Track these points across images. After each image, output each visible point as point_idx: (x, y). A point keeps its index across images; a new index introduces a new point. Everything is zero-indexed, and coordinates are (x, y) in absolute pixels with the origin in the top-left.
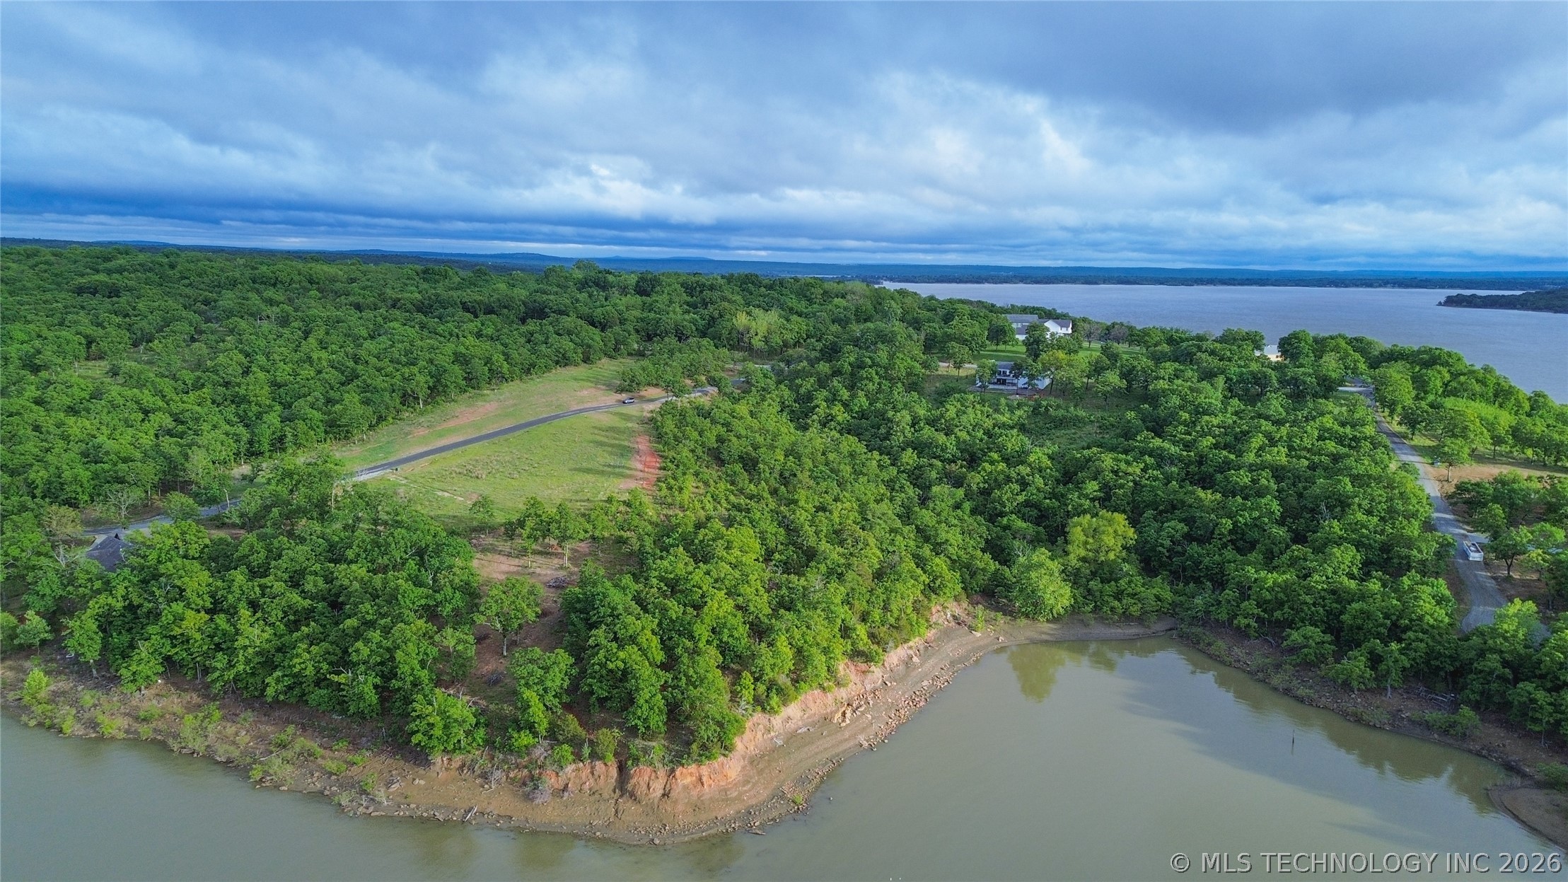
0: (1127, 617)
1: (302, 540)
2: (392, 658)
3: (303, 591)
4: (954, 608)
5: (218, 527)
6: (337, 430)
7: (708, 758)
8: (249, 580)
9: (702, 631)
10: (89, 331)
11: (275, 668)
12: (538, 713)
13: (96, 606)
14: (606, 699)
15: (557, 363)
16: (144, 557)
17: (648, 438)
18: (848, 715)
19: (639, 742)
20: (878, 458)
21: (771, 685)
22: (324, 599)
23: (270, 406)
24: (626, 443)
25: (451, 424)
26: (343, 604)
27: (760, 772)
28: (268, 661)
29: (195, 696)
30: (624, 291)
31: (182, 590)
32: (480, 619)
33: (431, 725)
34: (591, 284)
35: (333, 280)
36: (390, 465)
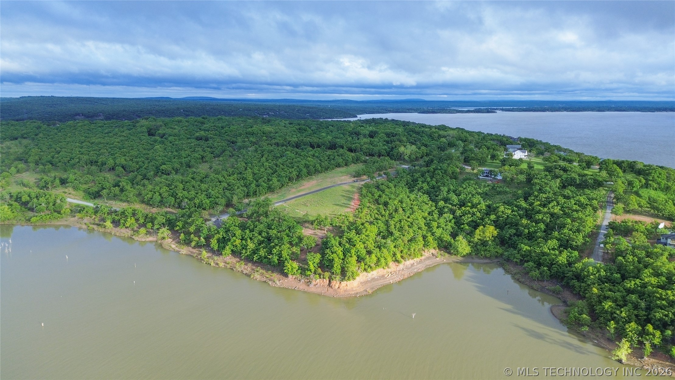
0: (486, 257)
1: (262, 223)
2: (281, 253)
3: (262, 236)
4: (432, 251)
5: (240, 217)
6: (271, 189)
7: (349, 280)
8: (250, 233)
9: (353, 251)
10: (202, 154)
11: (256, 254)
12: (312, 267)
13: (216, 237)
14: (328, 266)
15: (337, 166)
16: (226, 225)
17: (358, 194)
18: (390, 275)
19: (334, 276)
20: (431, 203)
21: (369, 266)
22: (266, 238)
23: (252, 181)
24: (351, 196)
25: (302, 188)
26: (271, 240)
27: (362, 286)
28: (254, 252)
29: (238, 259)
30: (365, 136)
31: (235, 234)
32: (302, 245)
33: (289, 268)
34: (353, 133)
35: (270, 132)
36: (284, 201)
